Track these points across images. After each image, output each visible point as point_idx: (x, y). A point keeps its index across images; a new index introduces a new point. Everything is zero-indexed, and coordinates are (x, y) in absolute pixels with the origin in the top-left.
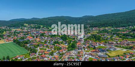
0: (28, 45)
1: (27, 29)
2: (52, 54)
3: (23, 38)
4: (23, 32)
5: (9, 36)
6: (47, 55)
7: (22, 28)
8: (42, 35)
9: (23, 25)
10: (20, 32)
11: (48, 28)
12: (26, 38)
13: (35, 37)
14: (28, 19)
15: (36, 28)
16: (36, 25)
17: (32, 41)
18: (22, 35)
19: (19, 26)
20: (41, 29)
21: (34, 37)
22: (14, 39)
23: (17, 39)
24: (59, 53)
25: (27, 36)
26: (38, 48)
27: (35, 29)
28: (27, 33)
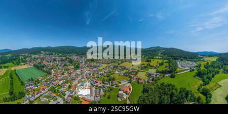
0: (44, 68)
1: (43, 56)
2: (63, 74)
3: (40, 63)
4: (40, 58)
5: (30, 61)
6: (60, 75)
7: (39, 55)
8: (54, 60)
9: (40, 52)
11: (59, 55)
15: (50, 55)
16: (50, 52)
17: (47, 65)
18: (39, 61)
19: (37, 53)
20: (53, 55)
21: (48, 62)
23: (36, 64)
24: (68, 72)
26: (52, 70)
28: (43, 59)
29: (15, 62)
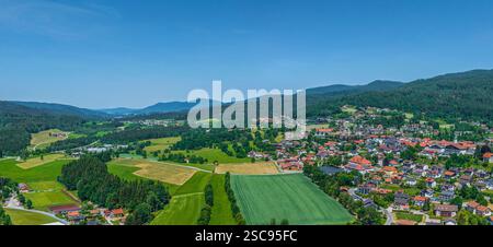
0: (352, 191)
1: (352, 128)
3: (334, 163)
4: (337, 138)
5: (292, 150)
7: (333, 124)
8: (410, 155)
9: (339, 112)
10: (328, 138)
11: (436, 126)
12: (345, 163)
13: (380, 163)
14: (357, 89)
15: (387, 124)
16: (386, 110)
17: (367, 175)
18: (331, 150)
19: (324, 115)
20: (405, 127)
21: (376, 159)
22: (305, 163)
23: (316, 164)
25: (350, 154)
26: (390, 209)
27: (380, 127)
28: (352, 144)
29: (230, 148)
